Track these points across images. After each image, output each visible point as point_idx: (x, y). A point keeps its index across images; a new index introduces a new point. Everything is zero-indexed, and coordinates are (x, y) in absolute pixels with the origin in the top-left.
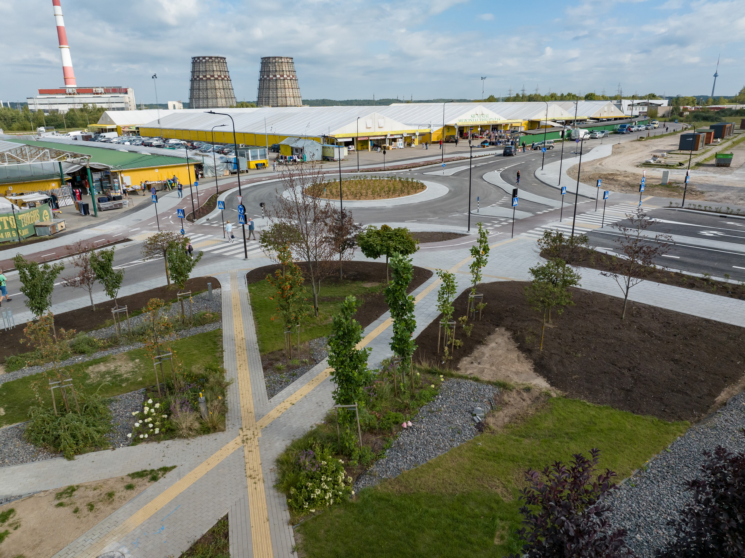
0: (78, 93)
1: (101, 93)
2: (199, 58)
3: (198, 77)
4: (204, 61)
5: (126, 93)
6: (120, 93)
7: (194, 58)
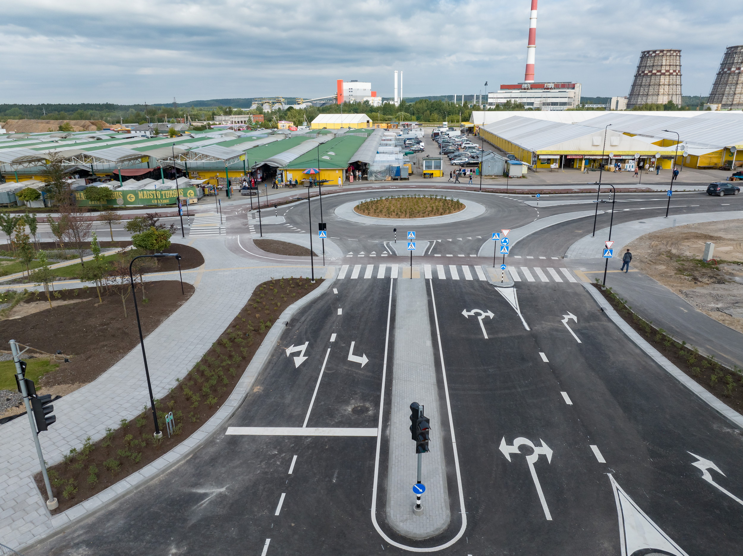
0: (531, 88)
1: (551, 89)
2: (648, 52)
3: (643, 72)
4: (653, 55)
5: (573, 88)
6: (568, 88)
7: (643, 52)
